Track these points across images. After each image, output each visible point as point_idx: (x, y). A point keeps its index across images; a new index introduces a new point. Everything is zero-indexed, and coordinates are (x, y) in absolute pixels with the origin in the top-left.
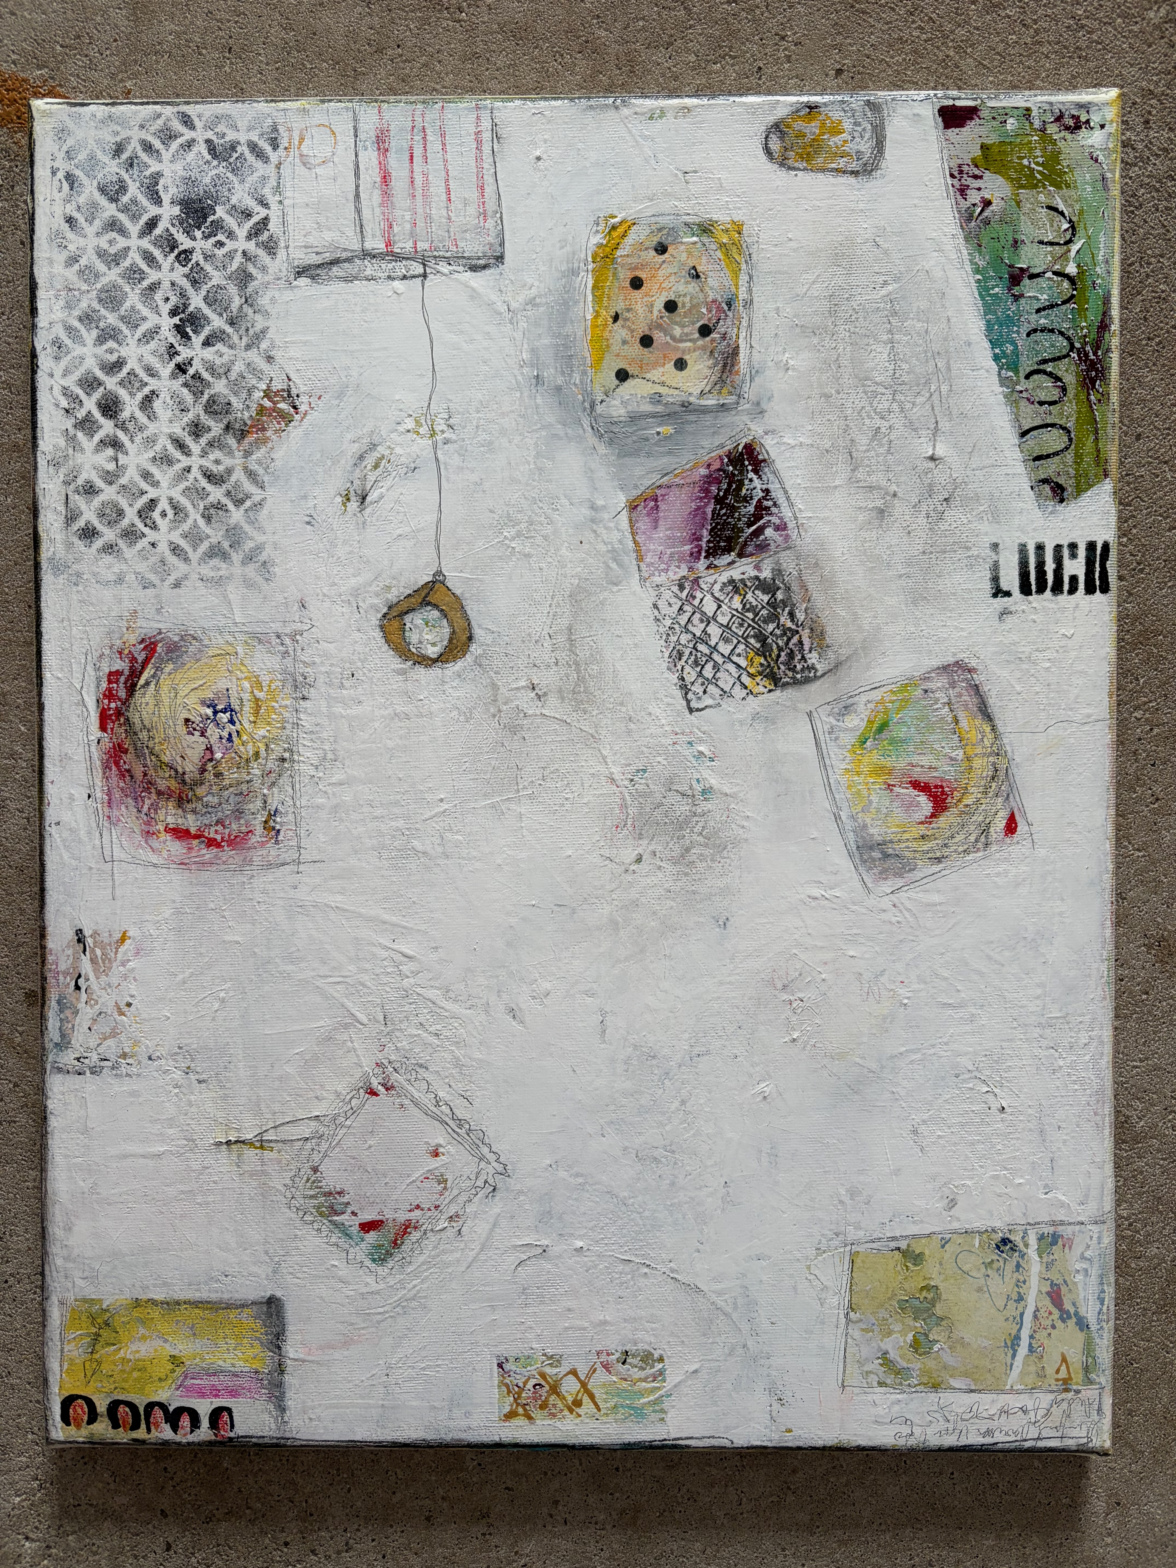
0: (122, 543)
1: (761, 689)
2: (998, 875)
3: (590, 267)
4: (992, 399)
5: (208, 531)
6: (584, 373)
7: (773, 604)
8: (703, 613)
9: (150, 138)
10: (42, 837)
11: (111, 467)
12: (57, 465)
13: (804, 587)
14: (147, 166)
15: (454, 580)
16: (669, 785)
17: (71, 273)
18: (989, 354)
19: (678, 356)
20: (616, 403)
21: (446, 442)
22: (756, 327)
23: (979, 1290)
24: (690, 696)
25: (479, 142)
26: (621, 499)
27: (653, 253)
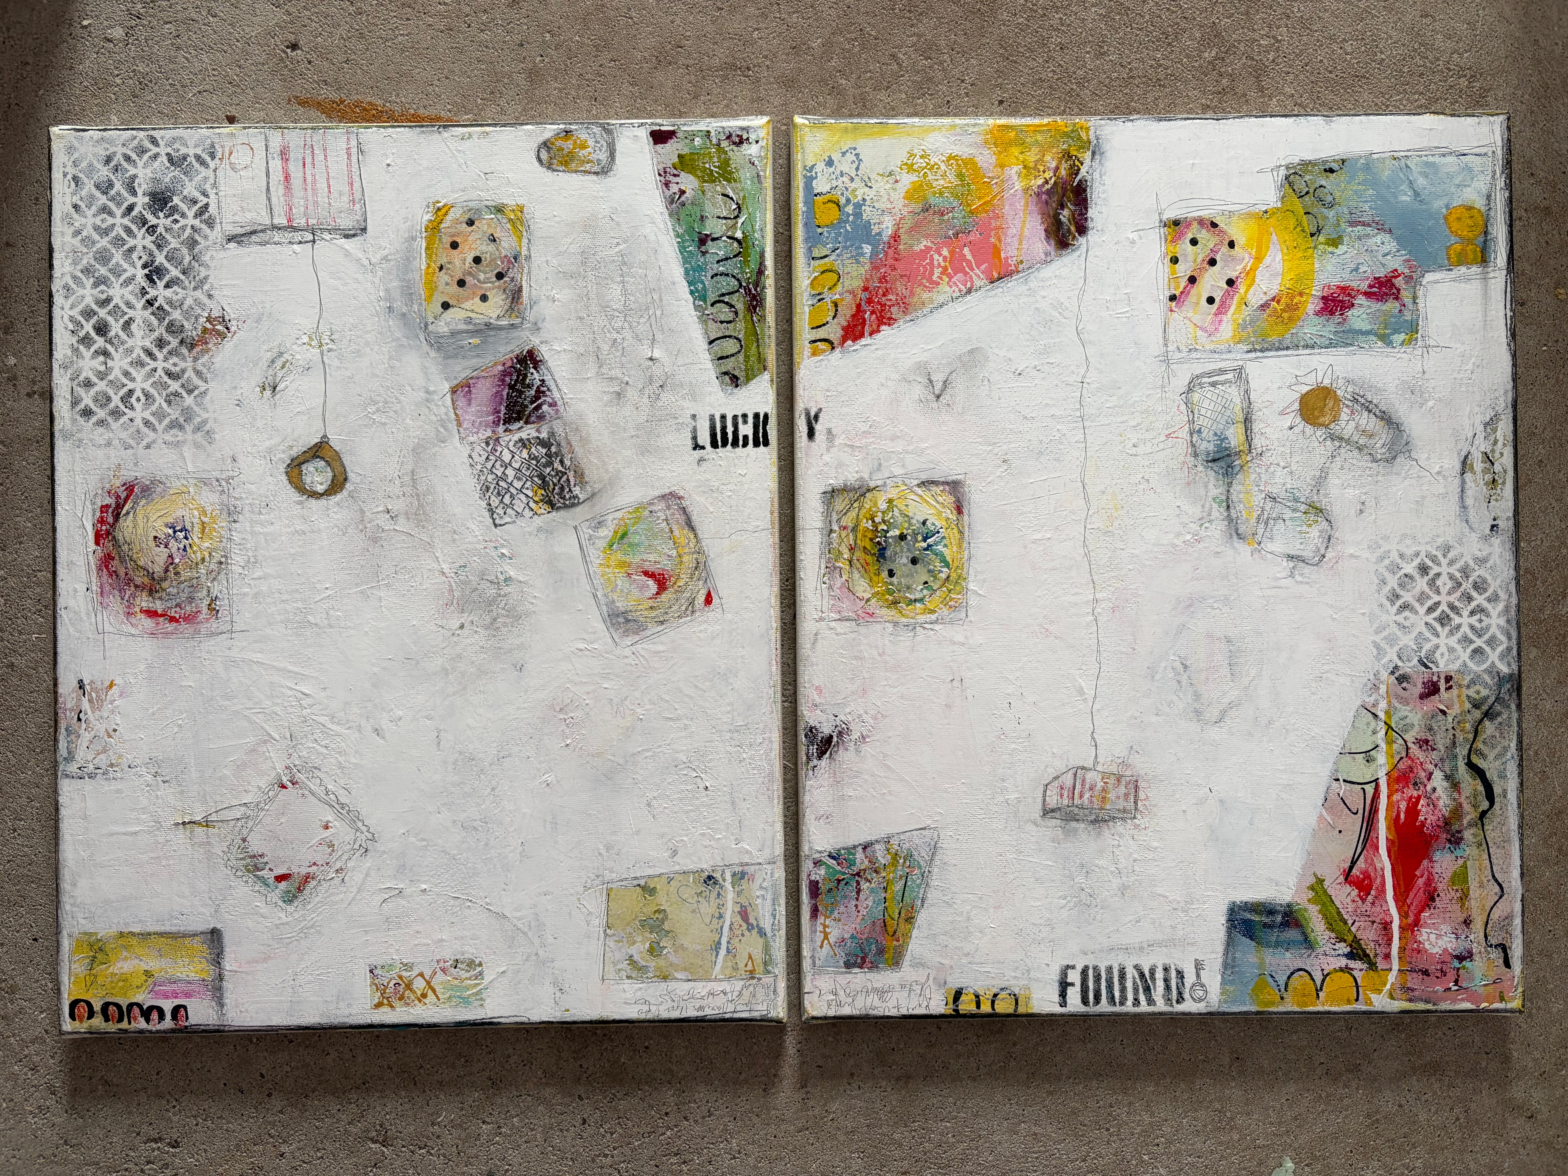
0: (110, 419)
1: (543, 511)
2: (701, 631)
3: (424, 235)
4: (690, 319)
5: (169, 411)
6: (421, 304)
7: (549, 455)
8: (503, 461)
9: (129, 153)
10: (55, 618)
11: (102, 368)
12: (66, 368)
13: (569, 443)
14: (127, 171)
15: (335, 443)
16: (482, 576)
17: (76, 241)
18: (687, 290)
19: (483, 292)
20: (442, 323)
21: (330, 350)
22: (533, 273)
23: (694, 911)
24: (495, 516)
25: (349, 155)
26: (446, 387)
27: (465, 225)
